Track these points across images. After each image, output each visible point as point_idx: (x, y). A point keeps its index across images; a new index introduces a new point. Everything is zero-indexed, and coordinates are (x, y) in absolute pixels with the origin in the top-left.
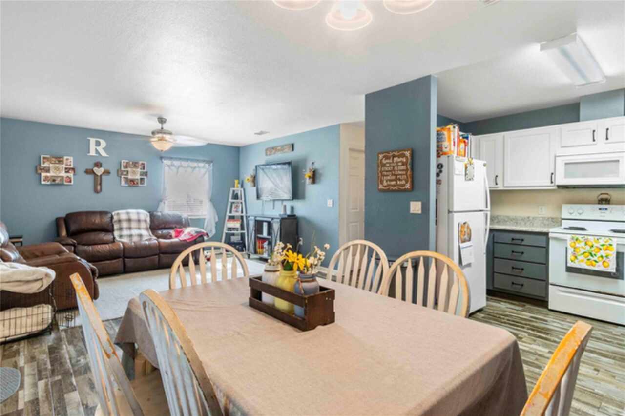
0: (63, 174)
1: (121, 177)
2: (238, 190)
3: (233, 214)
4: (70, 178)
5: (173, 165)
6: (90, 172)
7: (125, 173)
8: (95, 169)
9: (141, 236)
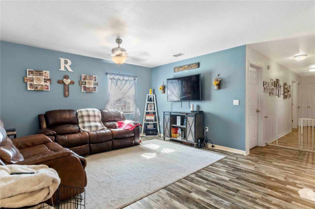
0: (43, 83)
1: (81, 86)
2: (151, 96)
3: (149, 111)
4: (48, 86)
5: (114, 79)
6: (60, 82)
7: (84, 83)
8: (65, 80)
9: (97, 127)
